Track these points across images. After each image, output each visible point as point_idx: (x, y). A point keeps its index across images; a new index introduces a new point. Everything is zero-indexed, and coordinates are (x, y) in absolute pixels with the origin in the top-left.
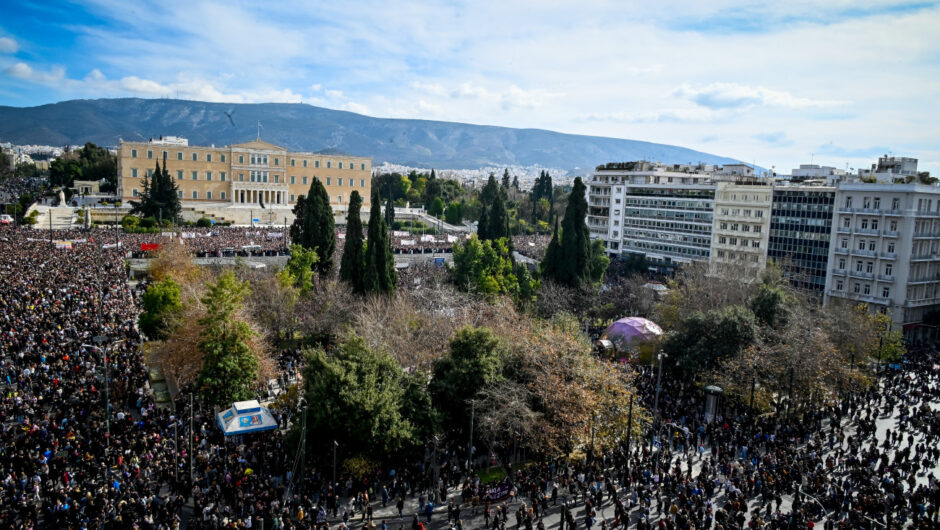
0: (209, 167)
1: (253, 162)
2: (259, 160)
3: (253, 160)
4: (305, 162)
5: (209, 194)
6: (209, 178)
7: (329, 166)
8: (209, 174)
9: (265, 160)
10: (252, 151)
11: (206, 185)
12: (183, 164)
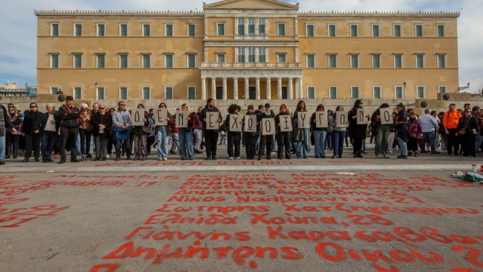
0: (169, 46)
1: (242, 32)
2: (252, 28)
3: (242, 28)
4: (333, 28)
5: (169, 90)
6: (170, 65)
7: (377, 34)
8: (169, 56)
9: (262, 28)
10: (240, 14)
11: (164, 76)
12: (128, 42)
